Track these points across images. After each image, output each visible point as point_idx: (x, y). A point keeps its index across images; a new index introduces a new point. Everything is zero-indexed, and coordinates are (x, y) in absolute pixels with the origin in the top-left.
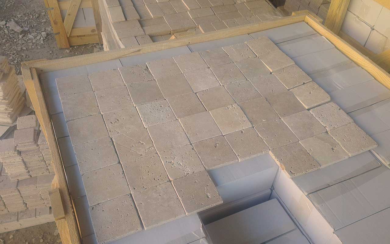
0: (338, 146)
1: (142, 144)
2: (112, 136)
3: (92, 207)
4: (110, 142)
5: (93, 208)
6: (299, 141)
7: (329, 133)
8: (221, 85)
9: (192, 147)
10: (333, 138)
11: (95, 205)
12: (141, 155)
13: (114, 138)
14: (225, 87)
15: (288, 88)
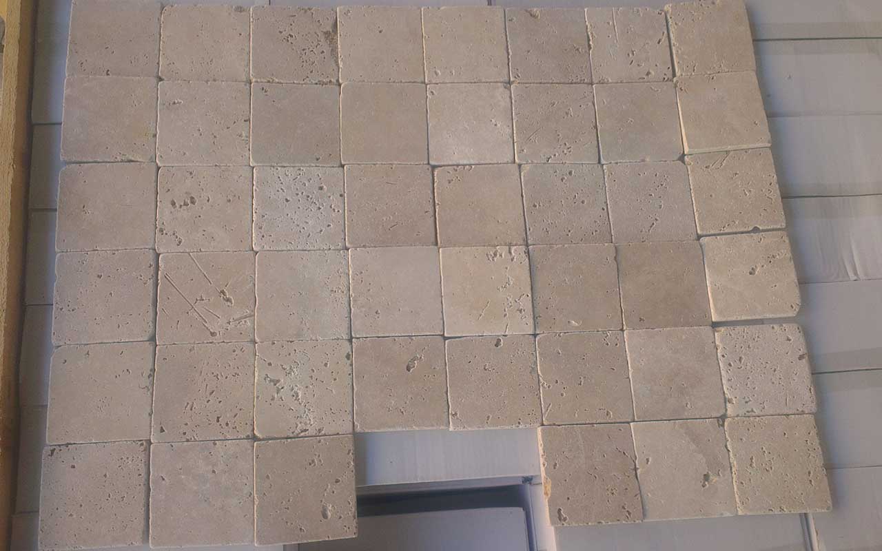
0: (724, 476)
1: (228, 300)
2: (162, 250)
3: (52, 448)
4: (151, 266)
5: (53, 451)
6: (634, 421)
7: (726, 424)
8: (514, 162)
9: (350, 350)
10: (728, 444)
11: (59, 445)
12: (213, 334)
13: (163, 256)
14: (522, 174)
15: (702, 229)
